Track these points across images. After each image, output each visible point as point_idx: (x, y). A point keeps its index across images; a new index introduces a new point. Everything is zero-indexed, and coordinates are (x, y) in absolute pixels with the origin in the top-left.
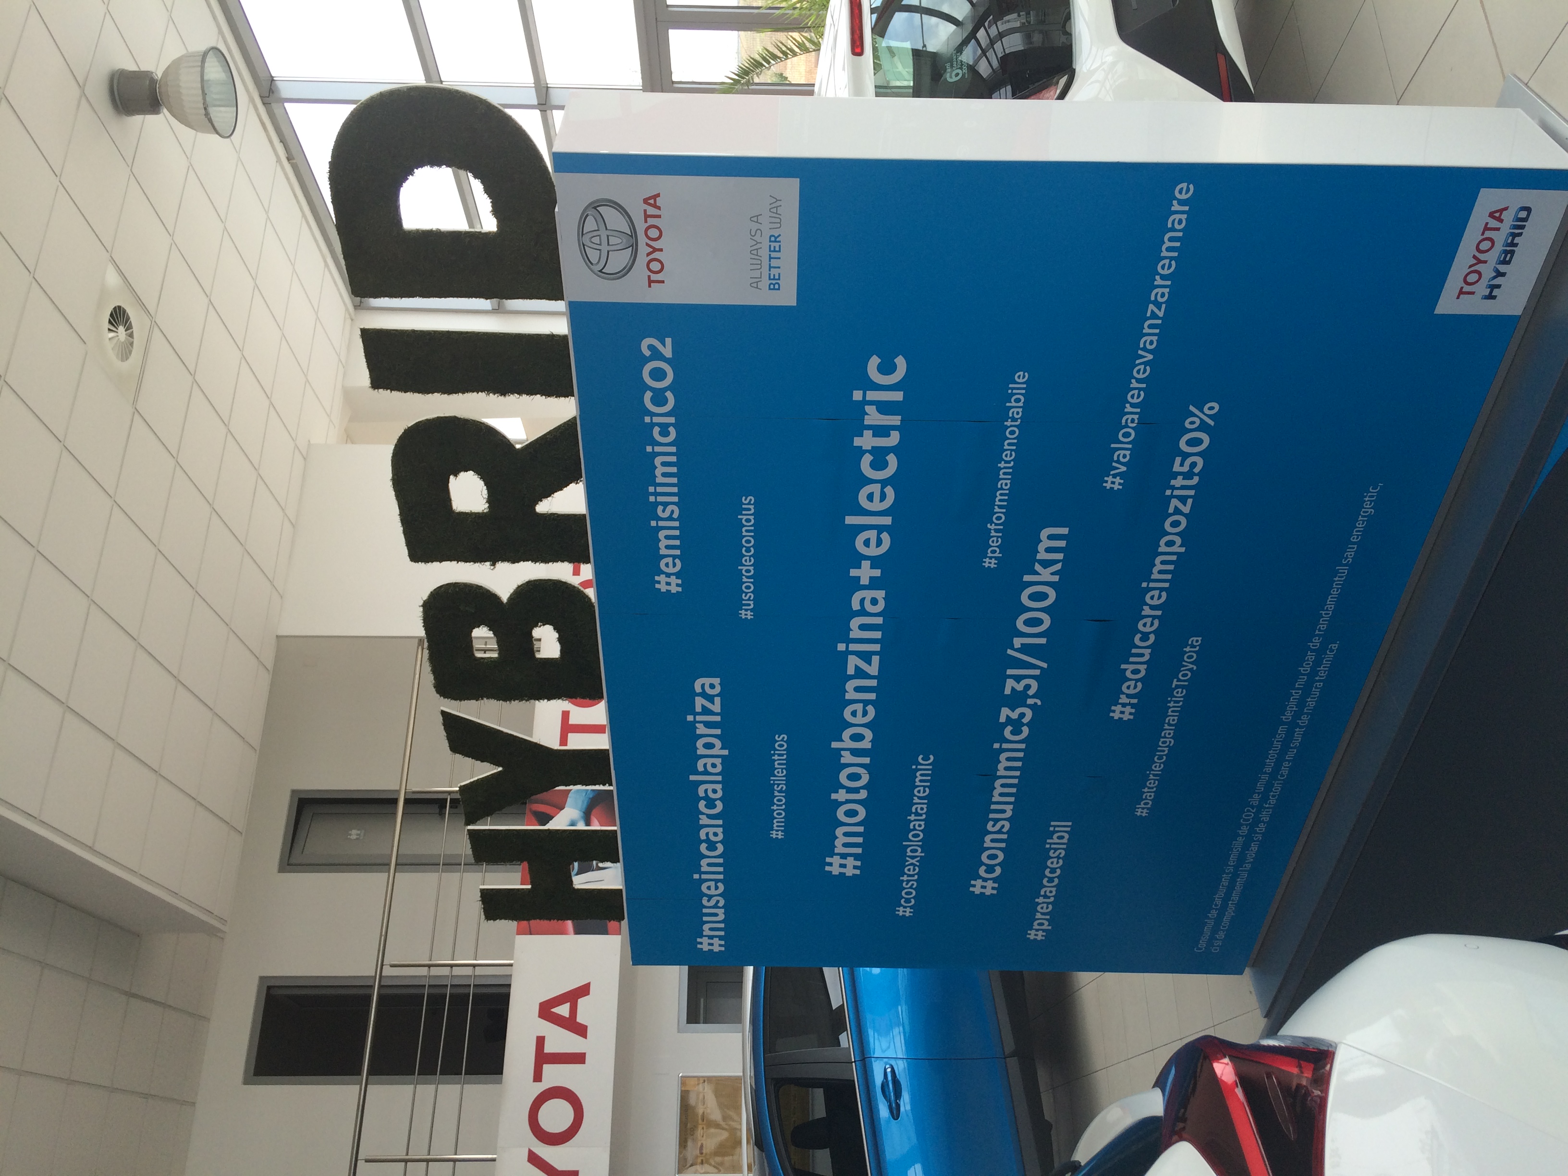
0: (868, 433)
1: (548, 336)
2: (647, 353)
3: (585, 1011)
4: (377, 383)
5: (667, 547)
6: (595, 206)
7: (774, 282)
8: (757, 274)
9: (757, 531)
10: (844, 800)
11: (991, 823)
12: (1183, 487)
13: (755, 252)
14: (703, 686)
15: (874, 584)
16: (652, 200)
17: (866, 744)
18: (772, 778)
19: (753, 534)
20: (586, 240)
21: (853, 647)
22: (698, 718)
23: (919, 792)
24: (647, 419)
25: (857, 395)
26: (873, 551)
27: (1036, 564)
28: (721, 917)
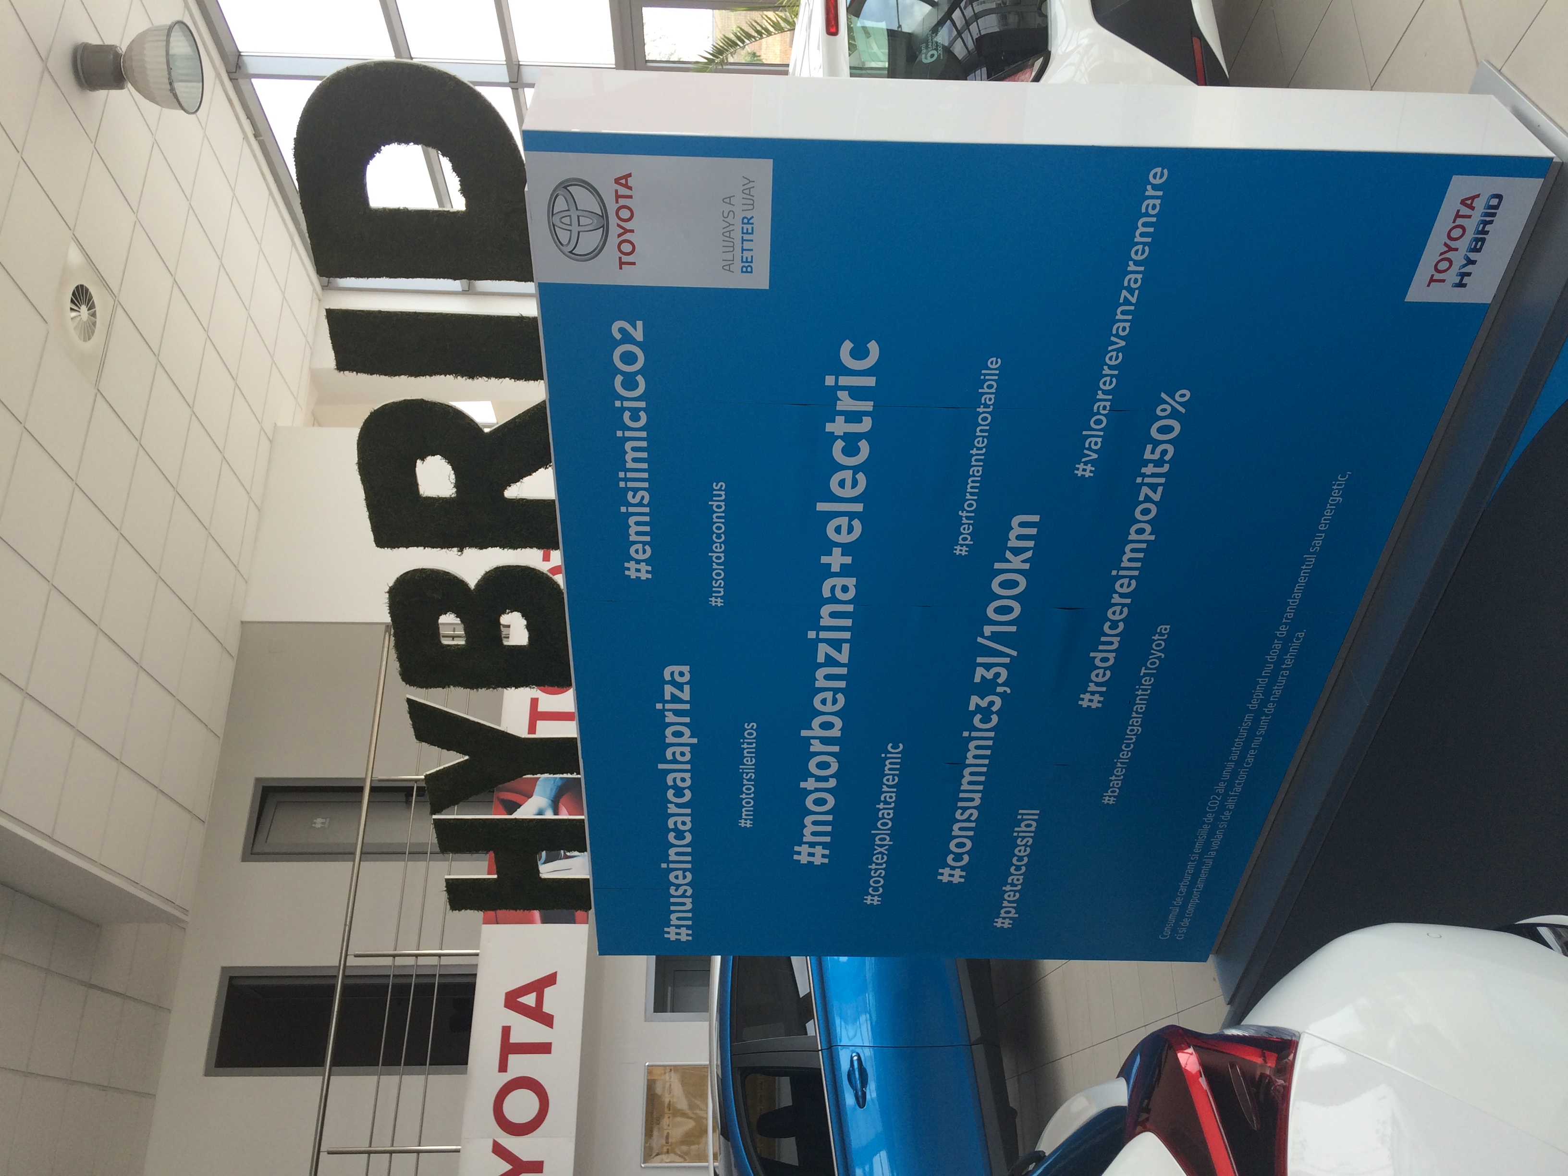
0: (840, 419)
1: (517, 317)
2: (618, 336)
3: (552, 1000)
4: (342, 366)
5: (638, 533)
6: (565, 185)
7: (746, 265)
8: (729, 256)
9: (728, 518)
10: (813, 789)
11: (960, 811)
12: (1154, 475)
13: (727, 235)
14: (672, 674)
15: (845, 571)
16: (623, 181)
17: (836, 733)
18: (741, 767)
19: (723, 520)
20: (556, 219)
21: (823, 635)
22: (668, 706)
23: (888, 780)
24: (618, 404)
25: (830, 381)
26: (845, 538)
27: (1007, 551)
28: (689, 906)
